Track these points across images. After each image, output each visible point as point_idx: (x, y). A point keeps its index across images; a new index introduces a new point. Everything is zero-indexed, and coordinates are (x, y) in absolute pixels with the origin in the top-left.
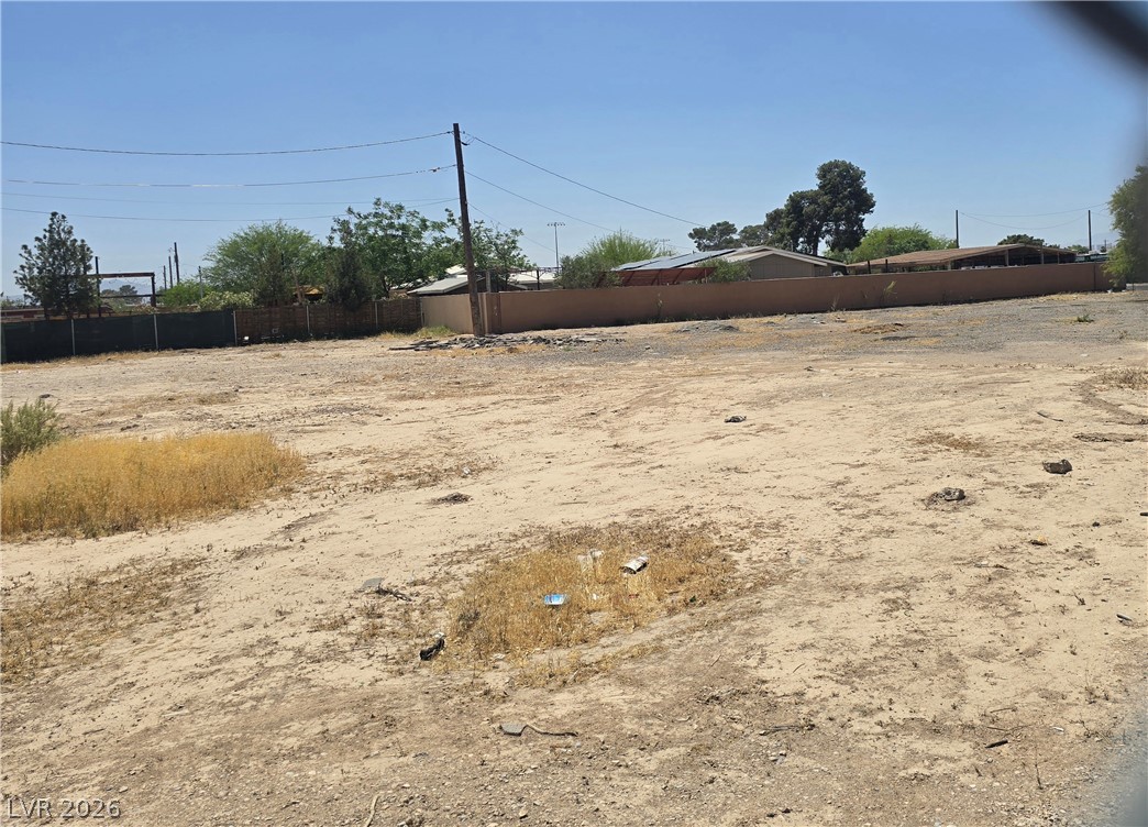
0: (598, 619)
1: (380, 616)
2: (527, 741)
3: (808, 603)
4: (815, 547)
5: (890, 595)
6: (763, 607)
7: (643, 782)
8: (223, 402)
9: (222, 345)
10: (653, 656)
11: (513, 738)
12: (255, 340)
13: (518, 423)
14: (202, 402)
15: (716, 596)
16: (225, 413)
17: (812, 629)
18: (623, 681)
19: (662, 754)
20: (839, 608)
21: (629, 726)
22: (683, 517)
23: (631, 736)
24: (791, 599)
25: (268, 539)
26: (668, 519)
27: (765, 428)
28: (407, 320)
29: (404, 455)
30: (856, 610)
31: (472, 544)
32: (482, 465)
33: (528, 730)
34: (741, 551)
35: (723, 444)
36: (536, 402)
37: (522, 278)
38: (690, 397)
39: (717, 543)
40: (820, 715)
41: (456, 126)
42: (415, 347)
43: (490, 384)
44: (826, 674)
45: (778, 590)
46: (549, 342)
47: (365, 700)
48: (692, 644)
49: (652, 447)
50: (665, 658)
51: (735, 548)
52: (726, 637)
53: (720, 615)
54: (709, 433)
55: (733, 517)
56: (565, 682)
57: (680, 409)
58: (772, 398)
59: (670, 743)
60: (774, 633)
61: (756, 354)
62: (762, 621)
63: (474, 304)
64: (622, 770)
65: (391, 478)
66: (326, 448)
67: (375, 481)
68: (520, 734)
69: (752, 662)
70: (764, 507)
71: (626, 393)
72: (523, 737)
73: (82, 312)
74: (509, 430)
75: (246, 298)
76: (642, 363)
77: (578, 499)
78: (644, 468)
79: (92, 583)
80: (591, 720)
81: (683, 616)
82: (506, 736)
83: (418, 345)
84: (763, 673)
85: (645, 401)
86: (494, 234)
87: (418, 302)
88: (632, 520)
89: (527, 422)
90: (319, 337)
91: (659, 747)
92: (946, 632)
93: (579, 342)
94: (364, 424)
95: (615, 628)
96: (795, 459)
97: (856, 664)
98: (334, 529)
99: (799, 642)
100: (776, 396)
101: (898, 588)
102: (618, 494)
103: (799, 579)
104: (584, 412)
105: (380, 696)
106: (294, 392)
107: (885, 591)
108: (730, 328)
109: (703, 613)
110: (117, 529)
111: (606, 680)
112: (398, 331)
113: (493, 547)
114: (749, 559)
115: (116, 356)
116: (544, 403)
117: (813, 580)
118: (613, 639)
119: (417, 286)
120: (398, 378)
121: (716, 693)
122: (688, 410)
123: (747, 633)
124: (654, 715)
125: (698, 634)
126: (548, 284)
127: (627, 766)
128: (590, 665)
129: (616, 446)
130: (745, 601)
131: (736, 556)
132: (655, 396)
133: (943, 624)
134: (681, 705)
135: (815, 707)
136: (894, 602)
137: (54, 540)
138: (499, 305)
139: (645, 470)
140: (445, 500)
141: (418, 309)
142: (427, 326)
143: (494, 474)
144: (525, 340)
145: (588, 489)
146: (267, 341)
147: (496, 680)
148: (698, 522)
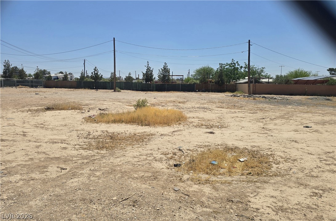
0: (222, 171)
1: (176, 155)
2: (177, 193)
3: (285, 185)
4: (302, 170)
5: (317, 191)
6: (270, 182)
7: (192, 214)
8: (183, 103)
9: (192, 91)
10: (227, 184)
11: (175, 191)
12: (199, 91)
13: (241, 118)
14: (179, 103)
15: (258, 174)
16: (181, 106)
17: (280, 193)
18: (214, 188)
19: (205, 209)
20: (294, 190)
21: (204, 199)
22: (266, 151)
23: (201, 202)
24: (281, 182)
25: (168, 133)
26: (262, 150)
27: (316, 131)
28: (233, 89)
29: (209, 120)
30: (300, 192)
31: (207, 144)
32: (225, 126)
33: (179, 191)
34: (277, 164)
35: (297, 133)
36: (250, 113)
37: (264, 80)
38: (297, 118)
39: (271, 160)
40: (258, 217)
41: (249, 41)
42: (231, 96)
43: (242, 107)
44: (272, 207)
45: (279, 178)
46: (266, 98)
47: (156, 172)
48: (240, 185)
49: (274, 130)
50: (229, 186)
51: (275, 163)
52: (251, 186)
53: (255, 180)
54: (295, 129)
55: (282, 155)
56: (200, 183)
57: (291, 121)
58: (326, 122)
59: (209, 207)
60: (266, 190)
61: (332, 108)
62: (266, 185)
63: (249, 86)
64: (191, 209)
65: (202, 125)
66: (193, 116)
67: (198, 125)
68: (177, 191)
69: (252, 195)
70: (294, 153)
71: (278, 114)
72: (177, 192)
73: (168, 83)
74: (238, 119)
75: (198, 82)
76: (290, 107)
77: (241, 140)
78: (266, 135)
79: (135, 135)
80: (196, 194)
81: (244, 177)
82: (173, 190)
83: (232, 95)
84: (252, 200)
85: (282, 117)
86: (257, 69)
87: (236, 85)
88: (251, 148)
89: (244, 118)
90: (212, 91)
91: (206, 207)
92: (327, 209)
93: (275, 99)
94: (206, 112)
95: (224, 174)
96: (319, 142)
97: (284, 208)
98: (182, 134)
99: (272, 195)
100: (328, 122)
101: (322, 190)
102: (253, 140)
103: (289, 177)
104: (261, 117)
105: (160, 172)
106: (197, 103)
107: (315, 189)
108: (328, 100)
109: (250, 178)
110: (146, 125)
111: (210, 186)
112: (230, 92)
113: (211, 146)
114: (277, 167)
115: (172, 92)
116: (252, 113)
117: (293, 179)
118: (221, 177)
119: (237, 81)
120: (221, 103)
121: (233, 200)
122: (293, 122)
123: (258, 187)
124: (213, 199)
125: (244, 183)
126: (271, 83)
127: (193, 208)
128: (210, 181)
129: (263, 128)
130: (265, 178)
131: (274, 165)
132: (285, 116)
133: (328, 206)
134: (222, 199)
135: (259, 214)
136: (316, 193)
137: (136, 125)
138: (255, 87)
139: (266, 136)
140: (209, 132)
141: (236, 87)
142: (238, 91)
143: (226, 129)
144: (260, 97)
145: (246, 137)
146: (201, 91)
147: (186, 177)
148: (269, 153)
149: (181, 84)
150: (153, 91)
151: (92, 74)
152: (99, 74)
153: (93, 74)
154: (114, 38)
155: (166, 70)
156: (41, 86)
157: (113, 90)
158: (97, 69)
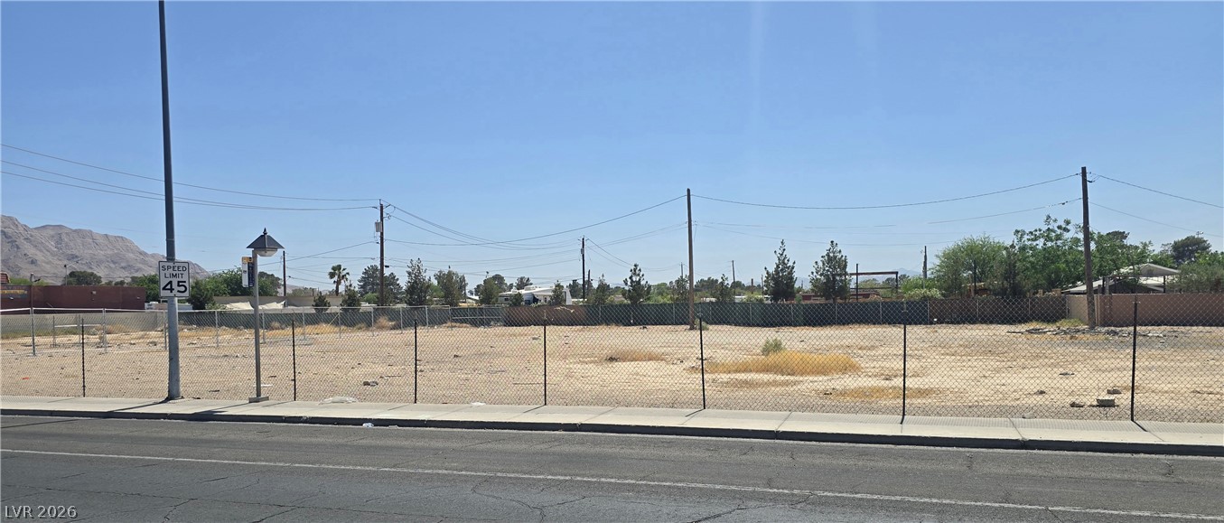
9: (918, 324)
12: (940, 322)
37: (1150, 282)
41: (1084, 169)
42: (1024, 332)
63: (1090, 303)
73: (841, 299)
83: (1029, 330)
87: (1064, 299)
90: (984, 321)
112: (1044, 320)
115: (856, 326)
138: (1110, 305)
142: (1070, 317)
146: (947, 323)
149: (885, 304)
150: (795, 324)
151: (626, 284)
152: (643, 283)
153: (629, 283)
154: (689, 190)
155: (835, 263)
156: (498, 320)
157: (689, 327)
158: (640, 270)
